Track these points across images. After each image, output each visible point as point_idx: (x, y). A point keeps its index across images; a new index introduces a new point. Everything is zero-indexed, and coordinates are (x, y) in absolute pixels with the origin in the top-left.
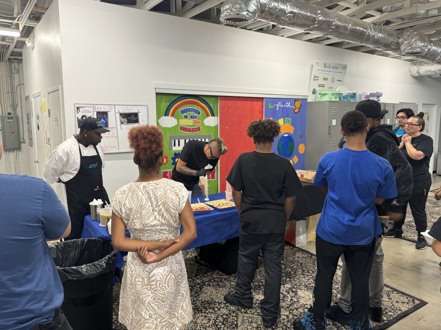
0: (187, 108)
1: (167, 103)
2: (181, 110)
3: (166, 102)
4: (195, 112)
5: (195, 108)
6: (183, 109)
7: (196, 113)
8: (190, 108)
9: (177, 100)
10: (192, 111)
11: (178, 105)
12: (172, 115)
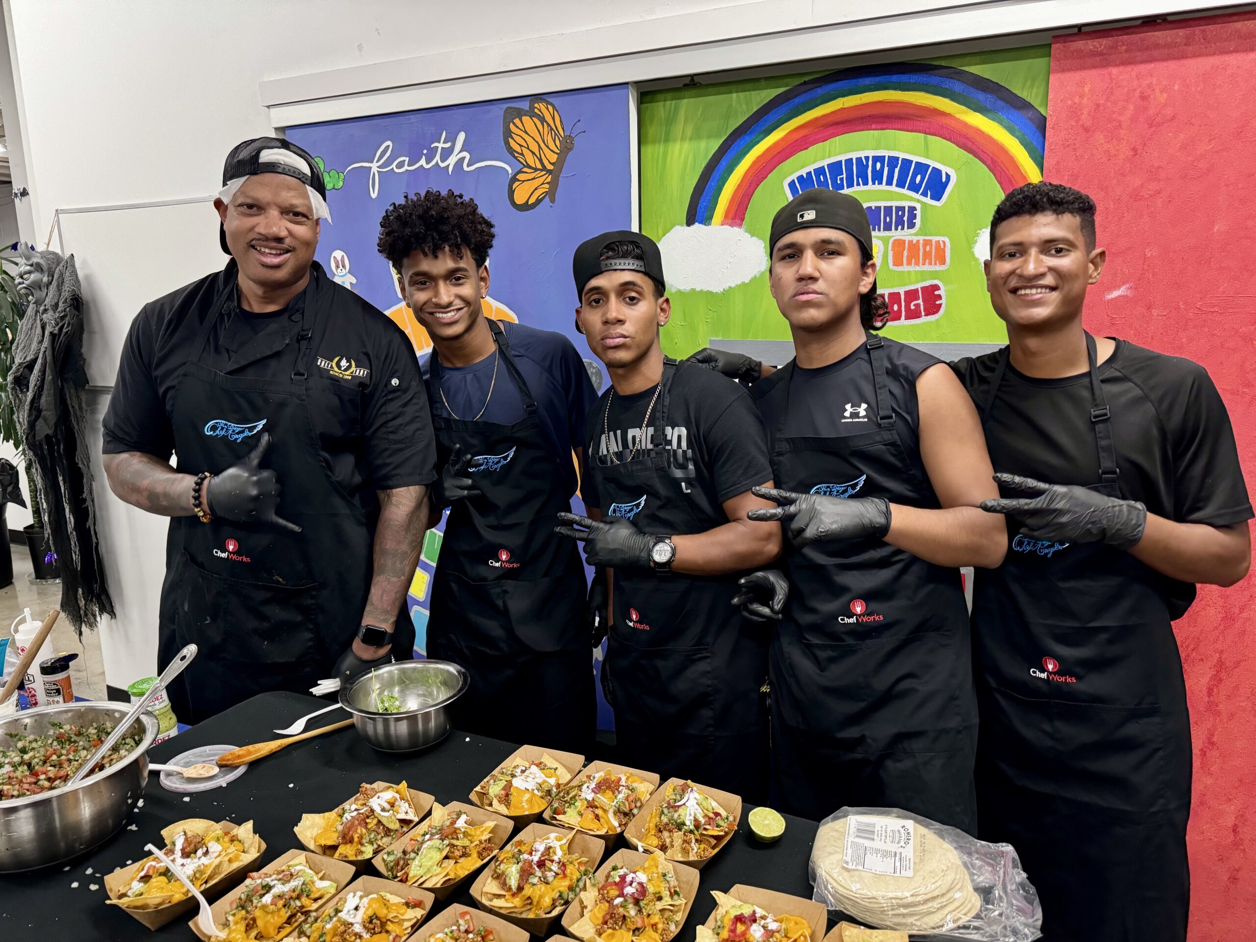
0: (843, 158)
1: (703, 144)
2: (794, 177)
3: (697, 136)
4: (900, 184)
5: (902, 156)
6: (811, 168)
7: (914, 188)
8: (862, 154)
9: (772, 117)
10: (877, 177)
11: (776, 144)
12: (731, 215)
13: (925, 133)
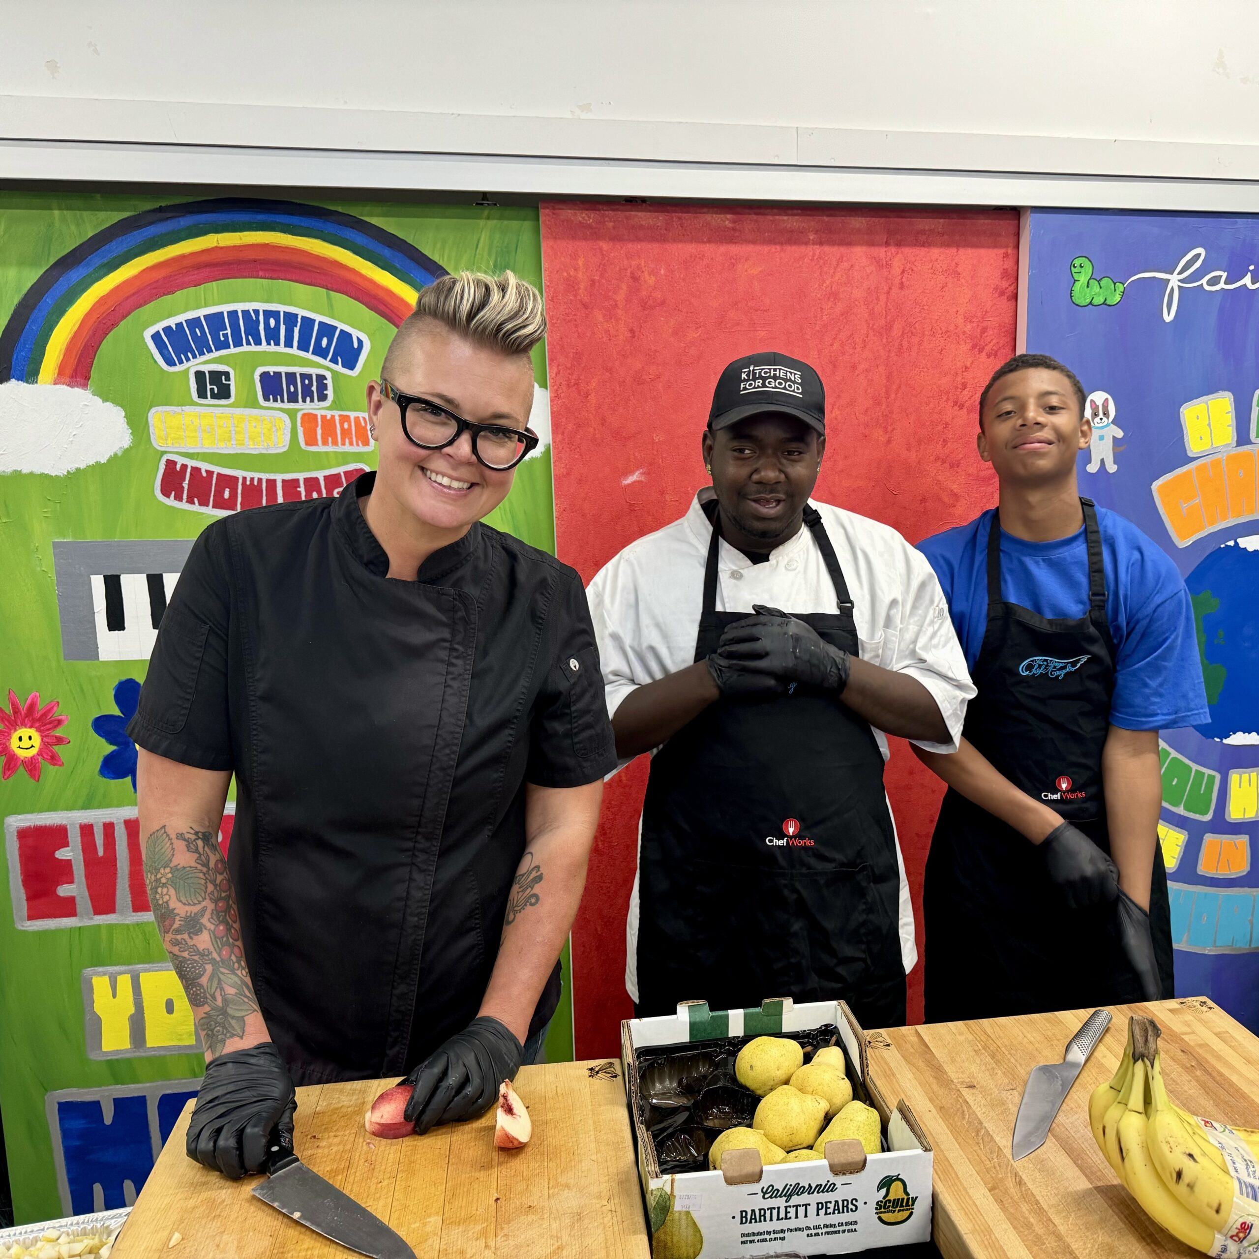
0: (225, 308)
2: (159, 327)
4: (304, 347)
5: (302, 313)
6: (182, 318)
7: (321, 352)
8: (250, 306)
9: (116, 247)
10: (273, 336)
11: (126, 283)
12: (69, 371)
13: (327, 289)
